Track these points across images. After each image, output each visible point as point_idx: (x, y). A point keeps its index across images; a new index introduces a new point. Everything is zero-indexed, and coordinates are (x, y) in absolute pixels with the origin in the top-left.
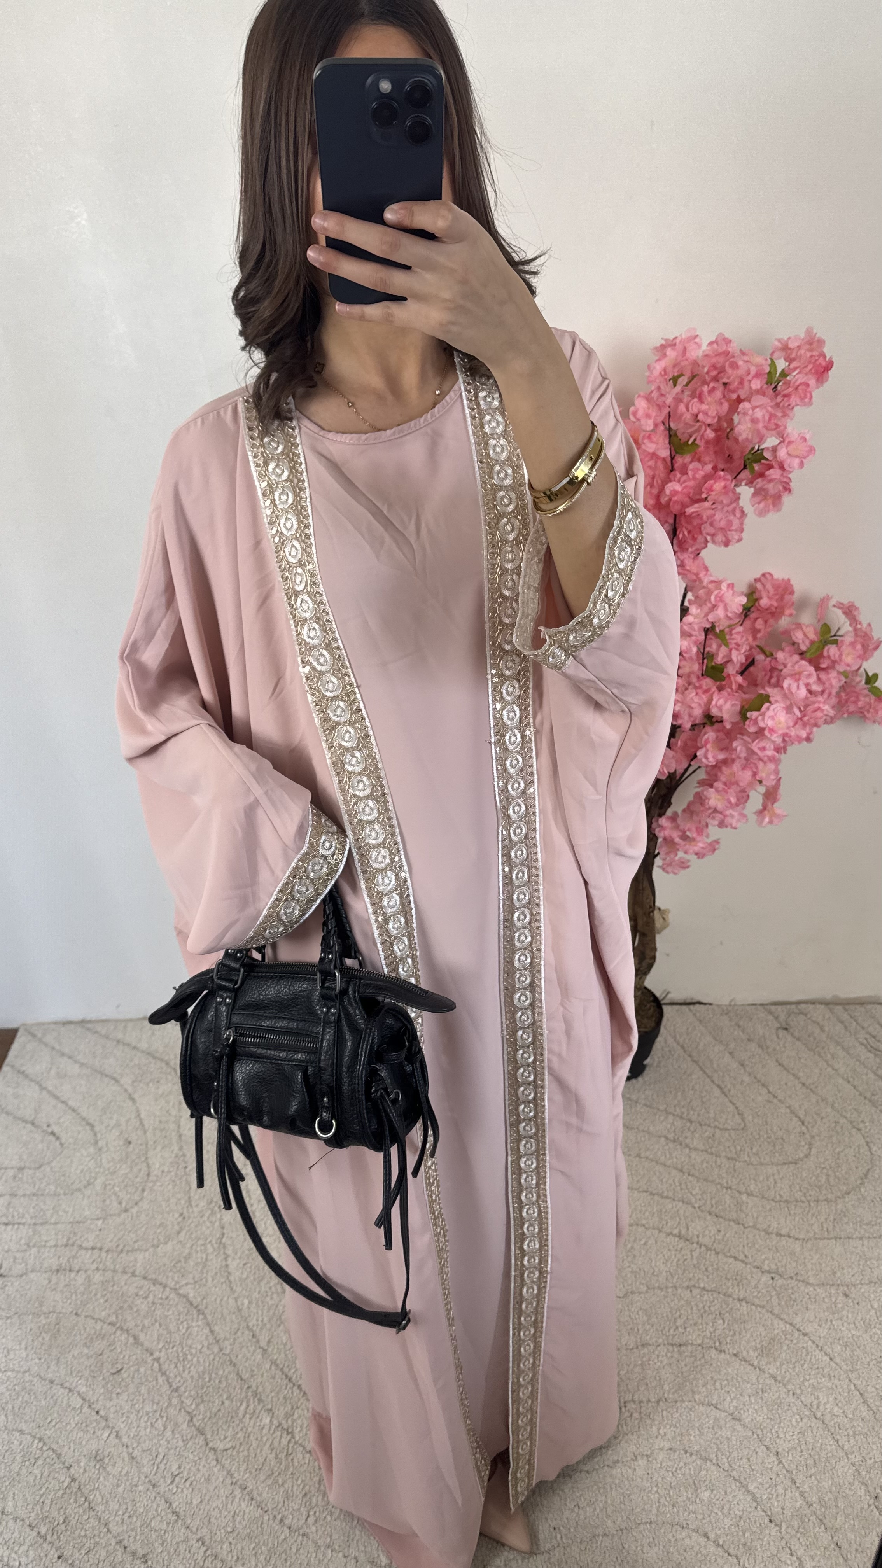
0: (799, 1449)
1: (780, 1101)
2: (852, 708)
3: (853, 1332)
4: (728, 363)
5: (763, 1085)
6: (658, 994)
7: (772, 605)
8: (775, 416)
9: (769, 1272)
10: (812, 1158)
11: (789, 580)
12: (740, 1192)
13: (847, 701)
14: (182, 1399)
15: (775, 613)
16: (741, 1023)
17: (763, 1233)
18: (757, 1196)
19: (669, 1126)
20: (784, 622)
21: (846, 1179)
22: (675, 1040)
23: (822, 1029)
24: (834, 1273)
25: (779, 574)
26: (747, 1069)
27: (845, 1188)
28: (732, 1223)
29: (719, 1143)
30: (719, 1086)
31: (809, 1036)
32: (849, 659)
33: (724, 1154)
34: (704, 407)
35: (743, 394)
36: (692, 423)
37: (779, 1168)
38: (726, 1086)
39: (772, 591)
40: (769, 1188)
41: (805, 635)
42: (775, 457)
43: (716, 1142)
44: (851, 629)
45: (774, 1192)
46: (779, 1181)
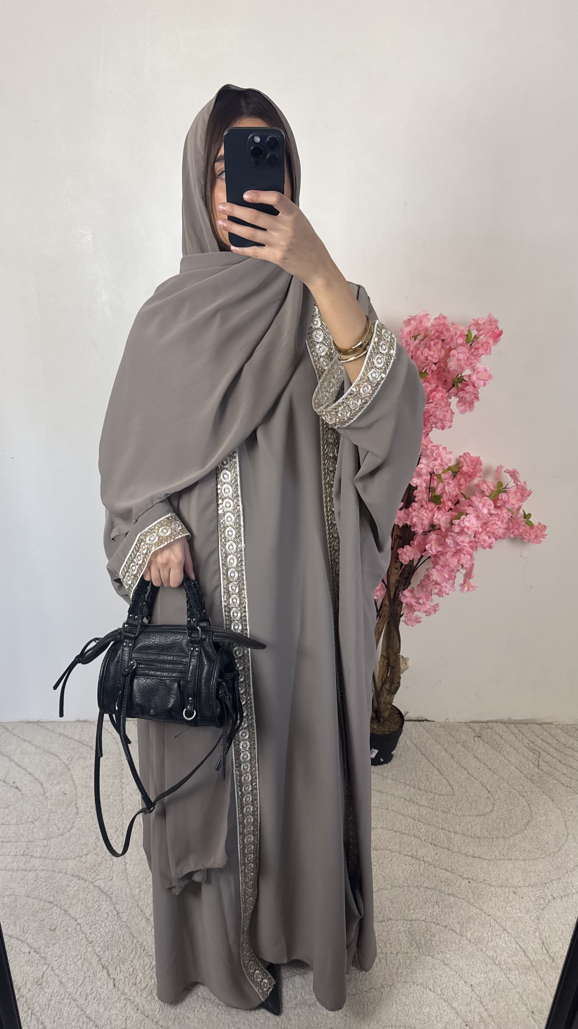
0: (485, 984)
1: (475, 778)
2: (516, 532)
3: (519, 914)
4: (445, 329)
5: (465, 769)
7: (469, 471)
8: (471, 358)
9: (467, 879)
10: (494, 813)
11: (479, 457)
12: (450, 832)
13: (513, 527)
14: (95, 948)
15: (471, 476)
16: (452, 733)
17: (464, 856)
18: (460, 834)
19: (407, 792)
20: (476, 481)
21: (515, 825)
22: (411, 741)
23: (501, 737)
24: (508, 880)
25: (474, 454)
26: (455, 759)
27: (515, 830)
28: (445, 850)
29: (437, 802)
30: (438, 769)
31: (494, 741)
32: (513, 501)
33: (440, 809)
34: (431, 353)
35: (452, 345)
36: (425, 361)
37: (474, 818)
38: (442, 769)
39: (469, 463)
40: (468, 830)
41: (488, 486)
42: (470, 380)
44: (514, 485)
45: (470, 832)
46: (474, 826)
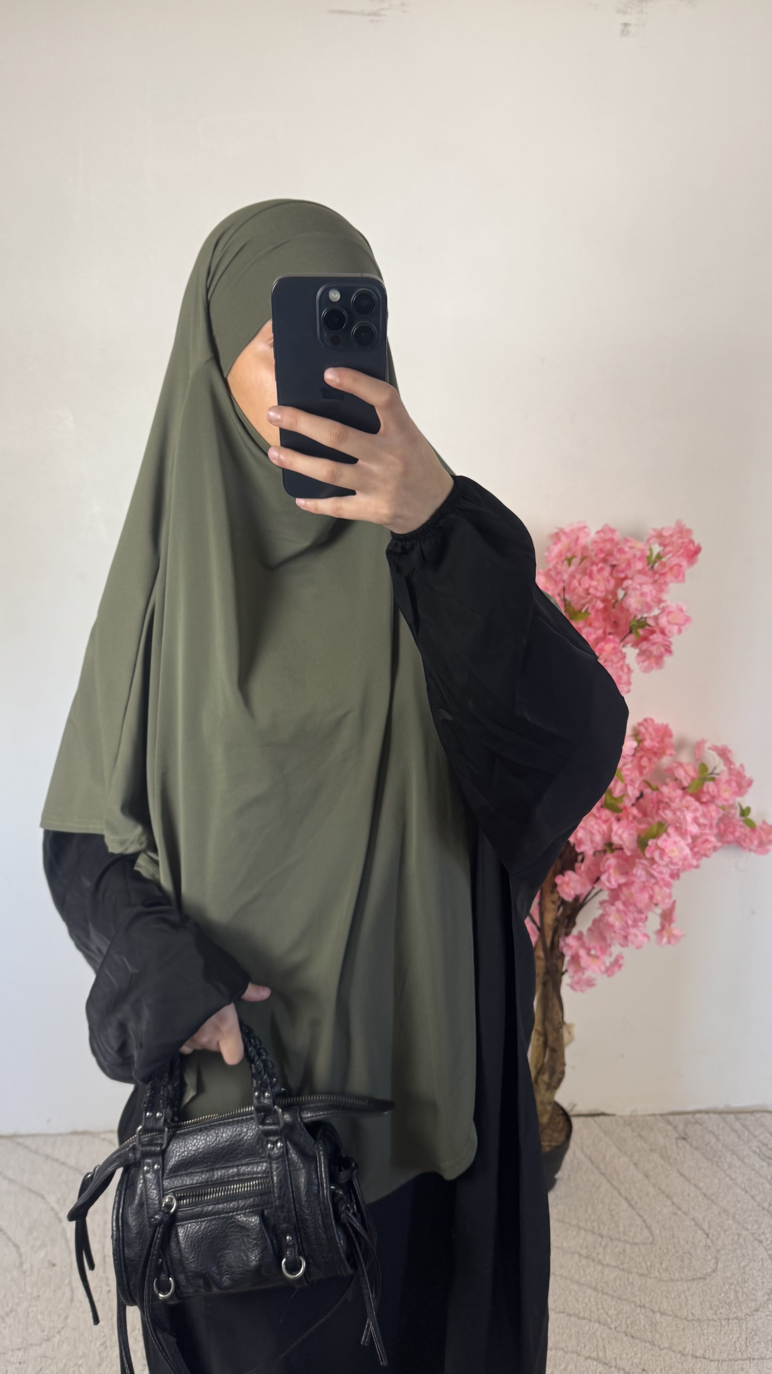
1: (684, 1213)
2: (730, 838)
4: (614, 548)
5: (667, 1196)
6: (565, 1105)
7: (654, 747)
8: (657, 591)
10: (719, 1274)
11: (667, 725)
12: (653, 1312)
13: (726, 831)
15: (657, 753)
16: (643, 1133)
17: (679, 1355)
18: (669, 1315)
19: (581, 1242)
20: (666, 761)
21: (754, 1295)
22: (582, 1151)
23: (717, 1138)
25: (659, 720)
26: (652, 1180)
27: (753, 1304)
28: (648, 1345)
29: (630, 1258)
30: (626, 1199)
31: (707, 1145)
32: (725, 795)
33: (635, 1270)
34: (594, 583)
35: (627, 573)
36: (584, 595)
37: (689, 1284)
38: (633, 1198)
39: (654, 734)
40: (681, 1307)
41: (686, 772)
42: (657, 624)
43: (627, 1258)
44: (725, 769)
45: (686, 1311)
46: (689, 1298)
